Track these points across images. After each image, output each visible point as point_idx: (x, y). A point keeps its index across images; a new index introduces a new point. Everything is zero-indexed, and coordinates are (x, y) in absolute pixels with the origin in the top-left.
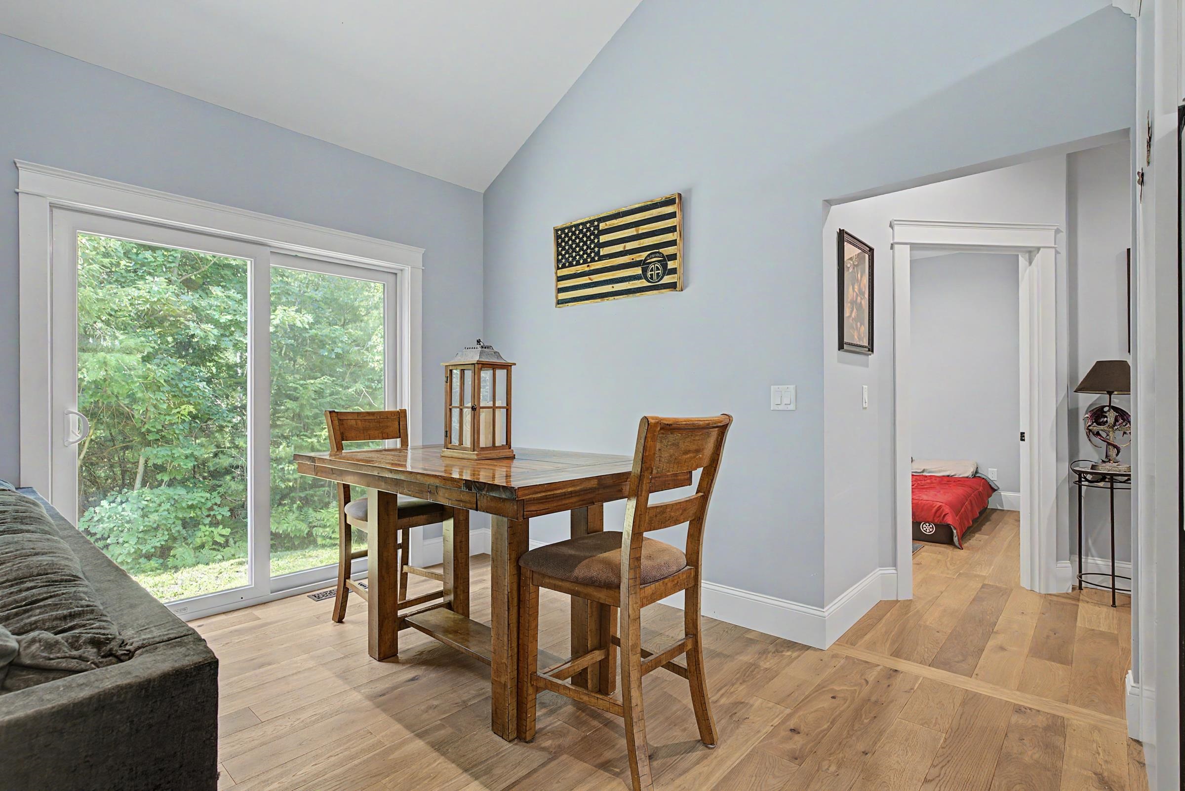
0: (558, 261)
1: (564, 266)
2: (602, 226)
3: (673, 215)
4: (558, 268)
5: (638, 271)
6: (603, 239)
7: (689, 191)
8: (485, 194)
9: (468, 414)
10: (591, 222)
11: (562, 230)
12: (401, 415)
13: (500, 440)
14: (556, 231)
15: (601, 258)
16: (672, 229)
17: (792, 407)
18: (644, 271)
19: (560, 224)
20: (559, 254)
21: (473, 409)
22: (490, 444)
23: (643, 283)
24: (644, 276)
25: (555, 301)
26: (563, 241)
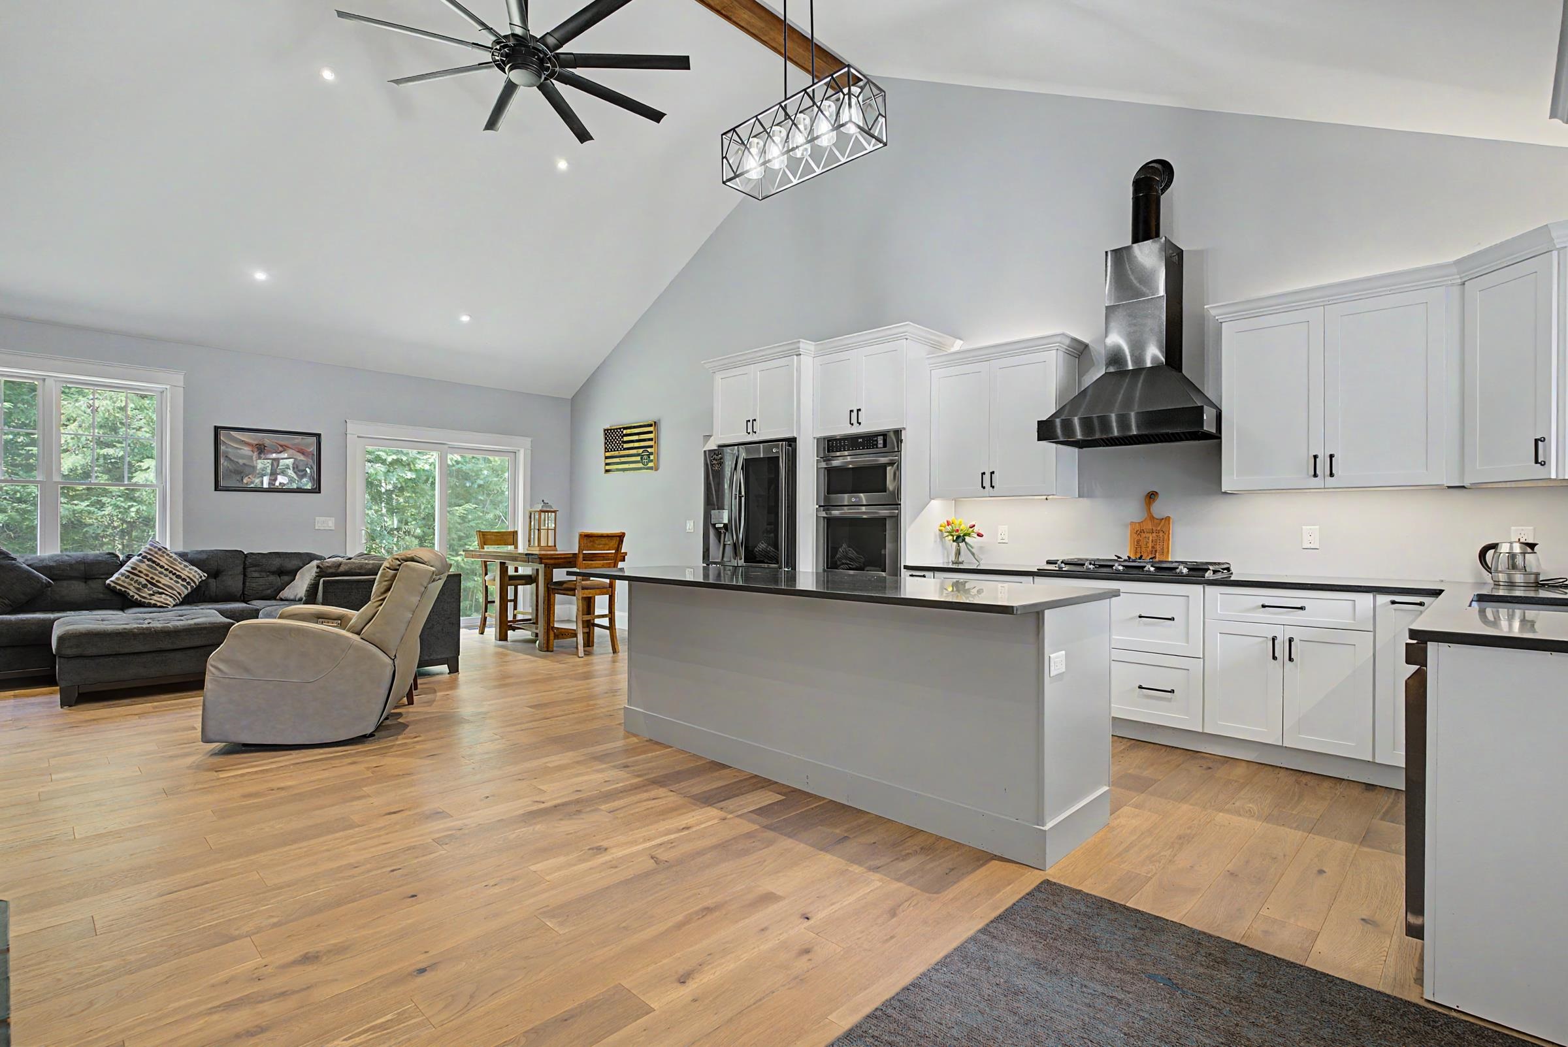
0: (606, 448)
1: (608, 451)
2: (625, 432)
3: (651, 432)
4: (606, 452)
5: (639, 458)
6: (626, 439)
7: (659, 420)
8: (572, 399)
9: (536, 531)
10: (620, 429)
11: (608, 430)
12: (515, 533)
13: (551, 543)
14: (605, 430)
15: (625, 449)
16: (651, 440)
17: (692, 531)
18: (641, 458)
19: (608, 427)
20: (606, 443)
21: (538, 530)
22: (546, 545)
23: (640, 465)
24: (641, 461)
25: (604, 471)
26: (608, 436)
